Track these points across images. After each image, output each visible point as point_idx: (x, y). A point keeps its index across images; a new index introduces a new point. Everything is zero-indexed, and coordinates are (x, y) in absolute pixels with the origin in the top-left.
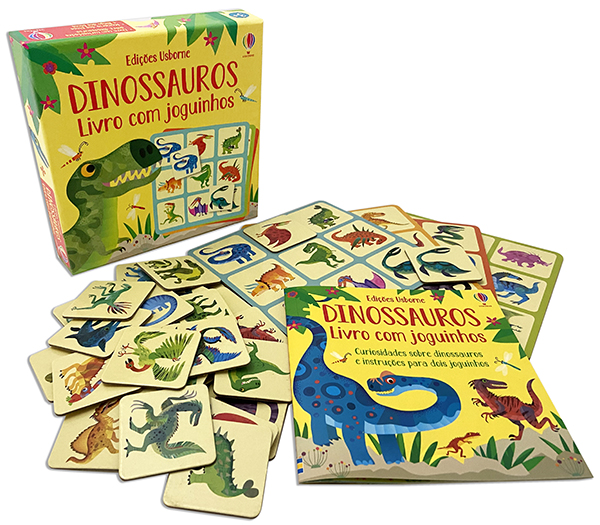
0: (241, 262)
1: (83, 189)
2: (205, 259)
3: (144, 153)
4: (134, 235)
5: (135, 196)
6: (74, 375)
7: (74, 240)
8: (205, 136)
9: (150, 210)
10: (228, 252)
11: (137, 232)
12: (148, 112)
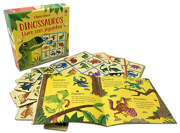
0: (64, 68)
1: (23, 49)
2: (55, 67)
4: (36, 61)
6: (21, 97)
7: (21, 62)
10: (61, 65)
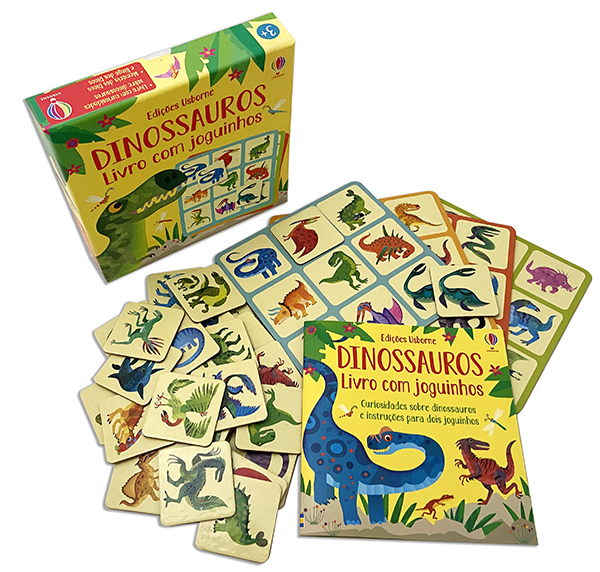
3: (170, 180)
5: (162, 214)
8: (231, 151)
9: (177, 219)
11: (165, 239)
12: (171, 149)
